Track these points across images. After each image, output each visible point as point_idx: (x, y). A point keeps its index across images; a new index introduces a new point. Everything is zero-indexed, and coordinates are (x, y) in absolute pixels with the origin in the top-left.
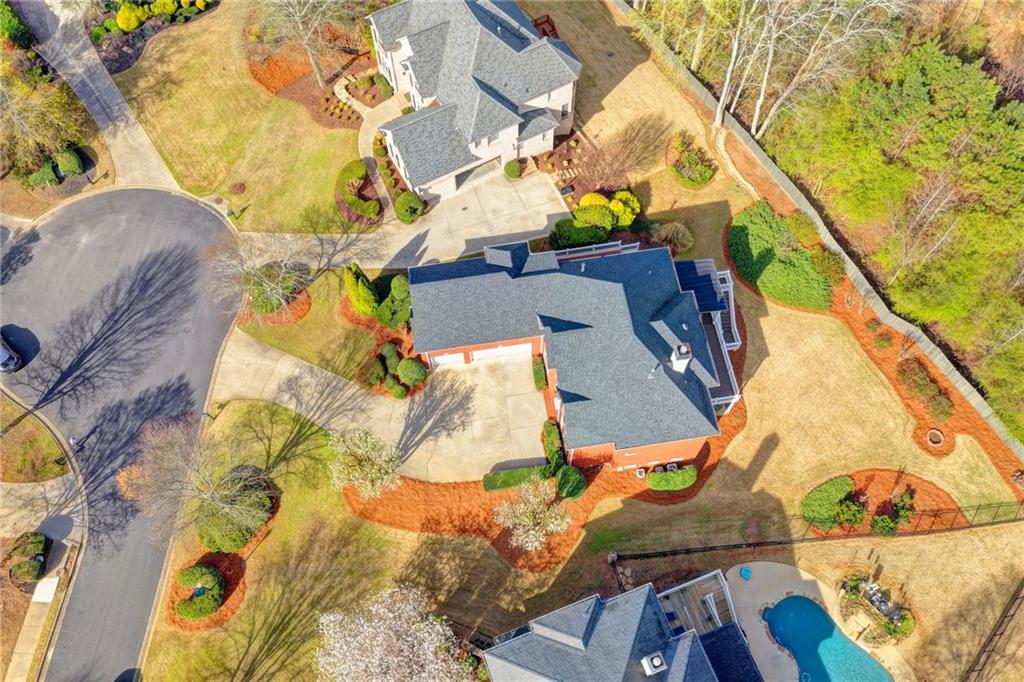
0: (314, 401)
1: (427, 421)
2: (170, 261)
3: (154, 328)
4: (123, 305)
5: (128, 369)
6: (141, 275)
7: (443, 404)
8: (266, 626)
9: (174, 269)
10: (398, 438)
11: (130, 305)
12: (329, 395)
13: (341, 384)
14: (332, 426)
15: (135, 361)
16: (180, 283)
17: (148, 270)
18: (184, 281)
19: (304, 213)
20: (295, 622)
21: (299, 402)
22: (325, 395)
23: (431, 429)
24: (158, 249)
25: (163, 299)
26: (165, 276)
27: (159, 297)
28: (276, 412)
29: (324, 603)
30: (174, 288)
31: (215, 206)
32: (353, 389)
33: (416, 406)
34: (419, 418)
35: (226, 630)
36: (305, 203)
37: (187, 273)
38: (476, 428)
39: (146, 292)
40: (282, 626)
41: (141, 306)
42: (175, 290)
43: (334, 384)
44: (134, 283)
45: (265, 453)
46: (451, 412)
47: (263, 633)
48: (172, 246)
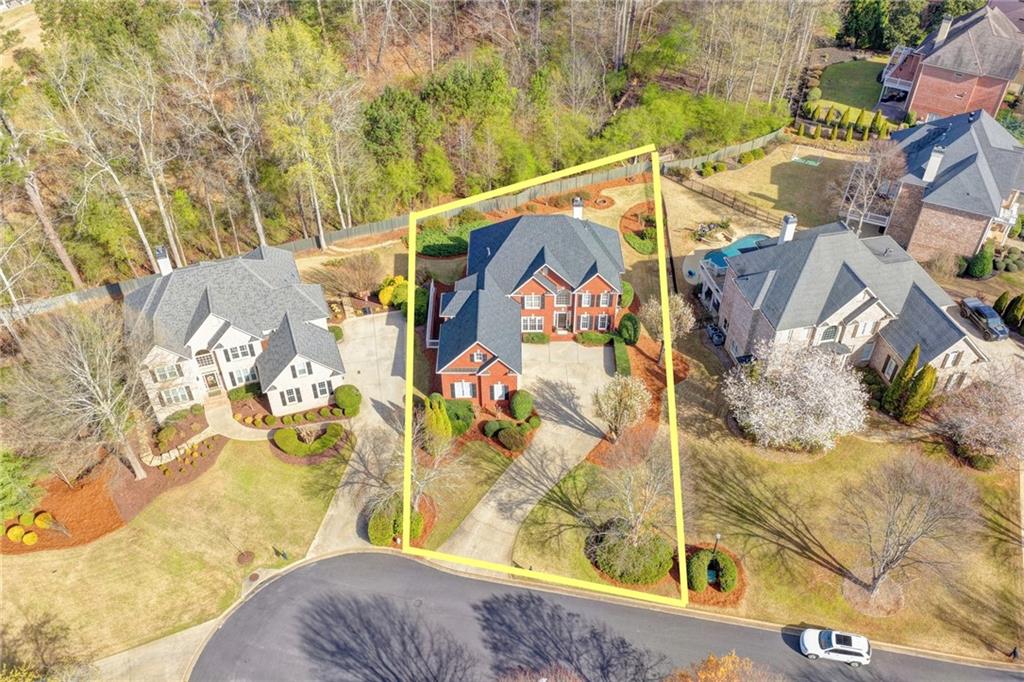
0: (528, 491)
1: (563, 410)
2: (318, 625)
3: (406, 638)
4: (365, 675)
5: (453, 663)
6: (328, 657)
7: (550, 398)
8: (739, 524)
9: (330, 621)
10: (575, 430)
11: (366, 666)
12: (523, 478)
13: (515, 469)
14: (556, 476)
15: (444, 656)
16: (354, 614)
17: (323, 649)
18: (351, 611)
19: (306, 497)
20: (735, 503)
21: (525, 502)
22: (522, 481)
23: (570, 408)
24: (297, 639)
25: (369, 632)
26: (338, 630)
27: (366, 636)
28: (533, 521)
29: (718, 483)
30: (357, 620)
31: (259, 581)
32: (522, 461)
33: (548, 416)
34: (558, 415)
35: (743, 556)
36: (295, 495)
37: (341, 607)
38: (574, 382)
39: (352, 650)
40: (740, 512)
41: (372, 654)
42: (361, 620)
43: (513, 474)
44: (337, 664)
45: (574, 529)
46: (557, 394)
47: (745, 526)
48: (299, 624)
